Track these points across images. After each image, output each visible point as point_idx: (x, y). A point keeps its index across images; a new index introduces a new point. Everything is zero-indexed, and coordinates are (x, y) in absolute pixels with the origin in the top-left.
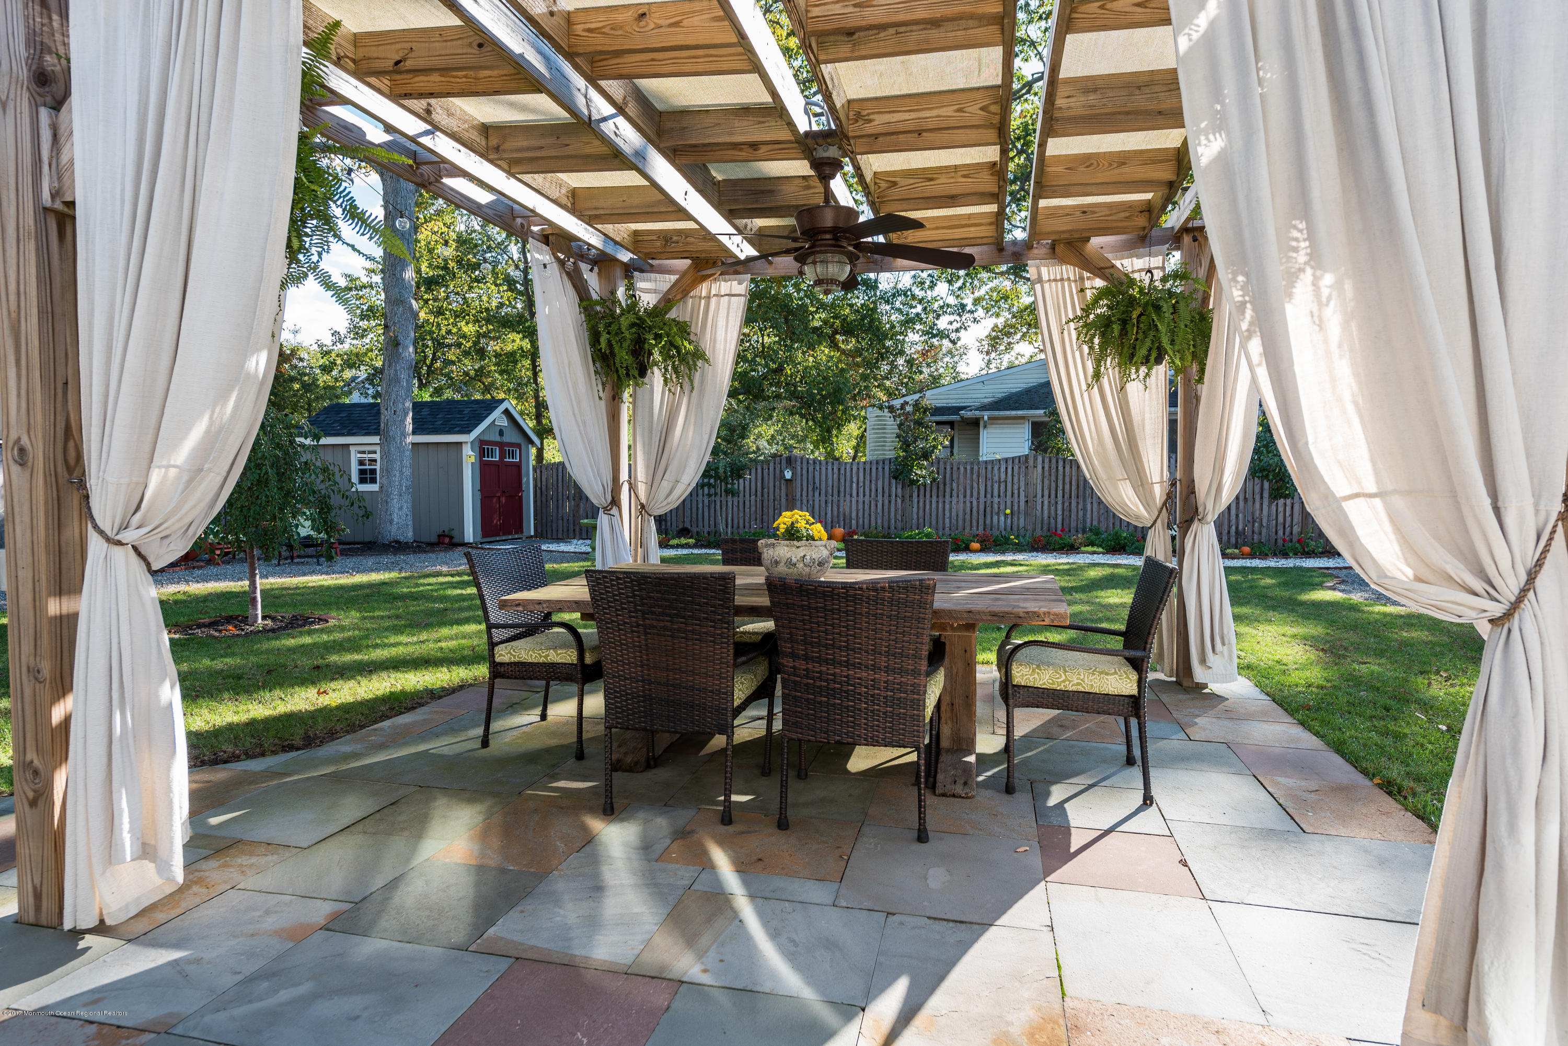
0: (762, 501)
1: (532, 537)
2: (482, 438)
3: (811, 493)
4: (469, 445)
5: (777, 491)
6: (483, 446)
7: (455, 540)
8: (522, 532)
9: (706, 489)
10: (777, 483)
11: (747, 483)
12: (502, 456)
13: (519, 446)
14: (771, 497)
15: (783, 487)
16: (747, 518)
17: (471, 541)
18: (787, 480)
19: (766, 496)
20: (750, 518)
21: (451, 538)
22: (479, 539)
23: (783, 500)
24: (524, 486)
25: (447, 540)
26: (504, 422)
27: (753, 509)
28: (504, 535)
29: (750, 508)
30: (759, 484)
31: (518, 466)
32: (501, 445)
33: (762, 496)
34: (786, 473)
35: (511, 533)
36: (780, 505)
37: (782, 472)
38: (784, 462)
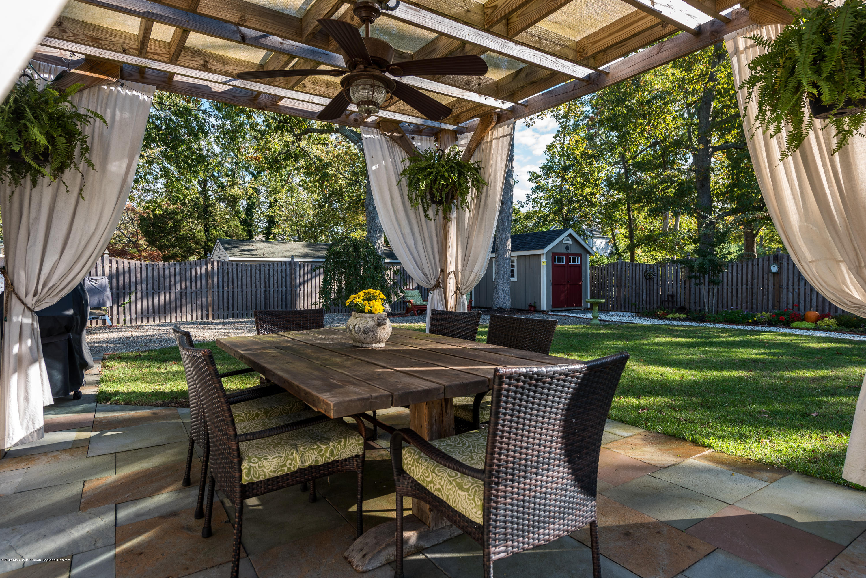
0: (752, 289)
1: (588, 309)
2: (554, 251)
3: (796, 283)
4: (545, 256)
5: (766, 281)
6: (554, 257)
7: (537, 309)
8: (581, 306)
9: (693, 280)
10: (766, 276)
11: (725, 275)
12: (568, 260)
13: (580, 255)
14: (760, 285)
15: (771, 279)
16: (739, 302)
17: (545, 309)
18: (774, 273)
19: (755, 285)
20: (742, 301)
21: (535, 307)
22: (550, 308)
23: (771, 289)
24: (583, 279)
25: (533, 309)
26: (569, 241)
27: (744, 295)
28: (567, 307)
29: (742, 294)
30: (750, 276)
31: (579, 267)
32: (567, 255)
33: (752, 285)
34: (772, 267)
35: (573, 306)
36: (768, 292)
37: (769, 268)
38: (772, 259)
